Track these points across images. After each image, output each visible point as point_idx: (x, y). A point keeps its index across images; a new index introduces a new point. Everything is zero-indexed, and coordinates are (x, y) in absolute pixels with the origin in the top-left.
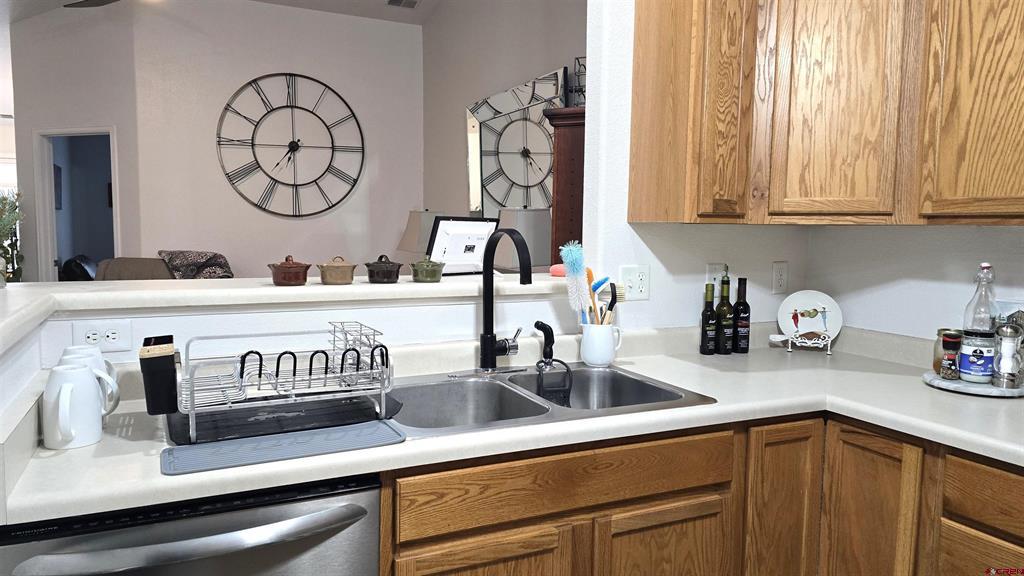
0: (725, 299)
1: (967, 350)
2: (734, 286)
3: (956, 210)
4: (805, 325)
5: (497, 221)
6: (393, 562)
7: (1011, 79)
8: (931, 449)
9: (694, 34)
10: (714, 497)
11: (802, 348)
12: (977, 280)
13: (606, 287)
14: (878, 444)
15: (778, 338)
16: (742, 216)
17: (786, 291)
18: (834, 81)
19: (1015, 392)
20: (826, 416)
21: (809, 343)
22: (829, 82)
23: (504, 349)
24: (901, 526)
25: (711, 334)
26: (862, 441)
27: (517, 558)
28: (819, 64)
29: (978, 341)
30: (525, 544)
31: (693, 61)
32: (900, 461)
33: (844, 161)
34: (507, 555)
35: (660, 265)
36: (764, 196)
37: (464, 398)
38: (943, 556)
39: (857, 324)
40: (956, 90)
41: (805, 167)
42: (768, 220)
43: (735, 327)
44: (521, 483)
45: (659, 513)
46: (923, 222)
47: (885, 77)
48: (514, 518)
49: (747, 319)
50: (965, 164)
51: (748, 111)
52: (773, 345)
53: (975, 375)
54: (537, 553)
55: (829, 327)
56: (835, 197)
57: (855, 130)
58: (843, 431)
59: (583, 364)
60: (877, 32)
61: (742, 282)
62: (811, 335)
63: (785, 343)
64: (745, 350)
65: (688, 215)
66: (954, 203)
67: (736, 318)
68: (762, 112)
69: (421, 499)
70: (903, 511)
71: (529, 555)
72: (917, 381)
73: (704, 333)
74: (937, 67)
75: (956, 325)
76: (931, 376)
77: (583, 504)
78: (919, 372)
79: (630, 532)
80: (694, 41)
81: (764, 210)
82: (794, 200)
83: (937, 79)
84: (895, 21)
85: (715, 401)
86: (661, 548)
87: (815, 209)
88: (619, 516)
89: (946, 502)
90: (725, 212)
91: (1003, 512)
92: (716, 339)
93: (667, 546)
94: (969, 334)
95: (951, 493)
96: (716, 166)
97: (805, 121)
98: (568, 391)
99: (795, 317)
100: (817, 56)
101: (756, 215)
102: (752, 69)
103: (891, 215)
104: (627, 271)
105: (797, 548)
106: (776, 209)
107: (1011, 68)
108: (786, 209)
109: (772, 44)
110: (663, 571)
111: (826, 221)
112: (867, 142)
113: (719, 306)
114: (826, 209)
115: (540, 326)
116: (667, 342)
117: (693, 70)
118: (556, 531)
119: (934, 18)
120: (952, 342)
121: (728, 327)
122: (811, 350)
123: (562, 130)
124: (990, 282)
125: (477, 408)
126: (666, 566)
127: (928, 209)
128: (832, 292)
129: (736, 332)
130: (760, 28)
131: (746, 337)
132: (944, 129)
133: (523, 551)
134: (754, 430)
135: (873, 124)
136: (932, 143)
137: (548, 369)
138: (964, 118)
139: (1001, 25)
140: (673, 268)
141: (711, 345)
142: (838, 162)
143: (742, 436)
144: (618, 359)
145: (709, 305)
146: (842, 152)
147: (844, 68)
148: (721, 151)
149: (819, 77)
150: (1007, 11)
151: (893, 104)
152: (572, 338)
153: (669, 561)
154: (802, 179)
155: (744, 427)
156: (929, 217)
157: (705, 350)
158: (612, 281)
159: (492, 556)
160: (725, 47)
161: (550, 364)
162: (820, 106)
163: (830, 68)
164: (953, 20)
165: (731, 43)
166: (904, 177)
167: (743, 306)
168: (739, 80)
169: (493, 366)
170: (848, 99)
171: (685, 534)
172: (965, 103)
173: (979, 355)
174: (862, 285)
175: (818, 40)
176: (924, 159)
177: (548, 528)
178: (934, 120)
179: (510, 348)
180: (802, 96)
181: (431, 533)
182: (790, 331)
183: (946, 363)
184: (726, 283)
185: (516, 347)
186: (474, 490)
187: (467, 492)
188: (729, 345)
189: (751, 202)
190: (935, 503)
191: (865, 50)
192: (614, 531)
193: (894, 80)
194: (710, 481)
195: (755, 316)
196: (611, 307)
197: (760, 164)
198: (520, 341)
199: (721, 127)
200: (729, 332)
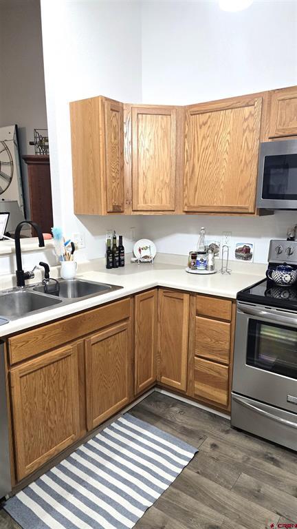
0: (115, 245)
1: (198, 259)
2: (118, 238)
3: (195, 210)
4: (144, 253)
5: (9, 213)
6: (9, 373)
7: (211, 163)
8: (192, 294)
9: (101, 133)
10: (125, 323)
11: (143, 262)
12: (200, 234)
13: (70, 244)
14: (176, 295)
15: (134, 259)
16: (123, 212)
17: (136, 240)
18: (154, 157)
19: (213, 272)
20: (158, 287)
21: (146, 260)
22: (152, 158)
23: (28, 276)
24: (184, 321)
25: (111, 260)
26: (170, 295)
27: (57, 361)
28: (147, 150)
29: (202, 255)
30: (61, 354)
31: (101, 146)
32: (182, 300)
33: (158, 190)
34: (53, 361)
35: (88, 232)
36: (131, 203)
37: (13, 301)
38: (197, 329)
39: (161, 251)
40: (194, 165)
41: (145, 192)
42: (132, 213)
43: (119, 256)
44: (58, 331)
45: (107, 333)
46: (184, 213)
47: (171, 158)
48: (56, 345)
49: (123, 252)
50: (197, 193)
51: (122, 168)
52: (132, 262)
53: (201, 267)
54: (65, 357)
55: (152, 253)
56: (155, 204)
57: (161, 178)
58: (164, 292)
59: (62, 278)
60: (167, 140)
61: (121, 237)
62: (146, 257)
63: (136, 261)
64: (123, 265)
65: (103, 213)
66: (194, 207)
67: (120, 253)
68: (127, 168)
69: (20, 345)
70: (184, 316)
71: (62, 359)
72: (183, 271)
73: (108, 260)
74: (187, 156)
75: (195, 250)
76: (188, 269)
77: (80, 335)
78: (184, 268)
79: (97, 343)
80: (101, 137)
81: (130, 209)
82: (141, 205)
83: (187, 161)
84: (173, 135)
85: (123, 287)
86: (108, 346)
87: (149, 209)
88: (94, 337)
89: (197, 311)
90: (117, 210)
91: (213, 311)
92: (112, 262)
93: (110, 345)
94: (199, 253)
95: (199, 308)
96: (112, 191)
97: (144, 173)
98: (59, 291)
99: (140, 250)
100: (147, 146)
101: (128, 211)
102: (123, 150)
103: (174, 211)
104: (76, 236)
105: (150, 336)
106: (135, 209)
107: (210, 160)
108: (139, 209)
109: (130, 139)
110: (109, 355)
111: (153, 213)
112: (166, 183)
113: (113, 248)
114: (153, 209)
115: (41, 264)
116: (93, 265)
117: (101, 150)
118: (71, 347)
119: (186, 137)
120: (194, 256)
121: (117, 257)
122: (146, 262)
123: (32, 166)
124: (204, 234)
125: (20, 304)
126: (110, 353)
127: (186, 210)
128: (152, 239)
129: (120, 258)
130: (125, 132)
131: (123, 260)
132: (190, 179)
133: (61, 358)
134: (137, 296)
135: (167, 176)
136: (186, 185)
137: (47, 283)
138: (197, 176)
139: (207, 143)
140: (94, 233)
141: (111, 265)
142: (156, 190)
143: (132, 299)
144: (77, 275)
145: (109, 248)
146: (157, 187)
147: (156, 153)
148: (114, 184)
149: (148, 156)
150: (209, 138)
151: (174, 169)
152: (55, 268)
153: (111, 350)
154: (144, 197)
155: (133, 296)
156: (186, 212)
157: (108, 267)
158: (72, 241)
159: (49, 362)
160: (113, 140)
161: (48, 281)
162: (149, 167)
163: (151, 152)
164: (192, 139)
165: (115, 138)
166: (178, 197)
167: (121, 248)
168: (118, 155)
169: (24, 285)
170: (159, 166)
171: (116, 339)
172: (197, 170)
173: (202, 260)
174: (161, 236)
175: (147, 140)
176: (184, 191)
177: (68, 347)
178: (187, 176)
179: (31, 276)
180: (142, 163)
181: (24, 358)
182: (138, 256)
183: (192, 264)
184: (115, 238)
185: (33, 275)
186: (40, 337)
187: (37, 338)
188: (118, 264)
189: (126, 206)
190: (194, 312)
191: (163, 146)
192: (92, 343)
193: (174, 159)
194: (123, 318)
195: (126, 251)
196: (72, 253)
197: (128, 191)
198: (34, 272)
199: (114, 174)
200: (117, 258)
